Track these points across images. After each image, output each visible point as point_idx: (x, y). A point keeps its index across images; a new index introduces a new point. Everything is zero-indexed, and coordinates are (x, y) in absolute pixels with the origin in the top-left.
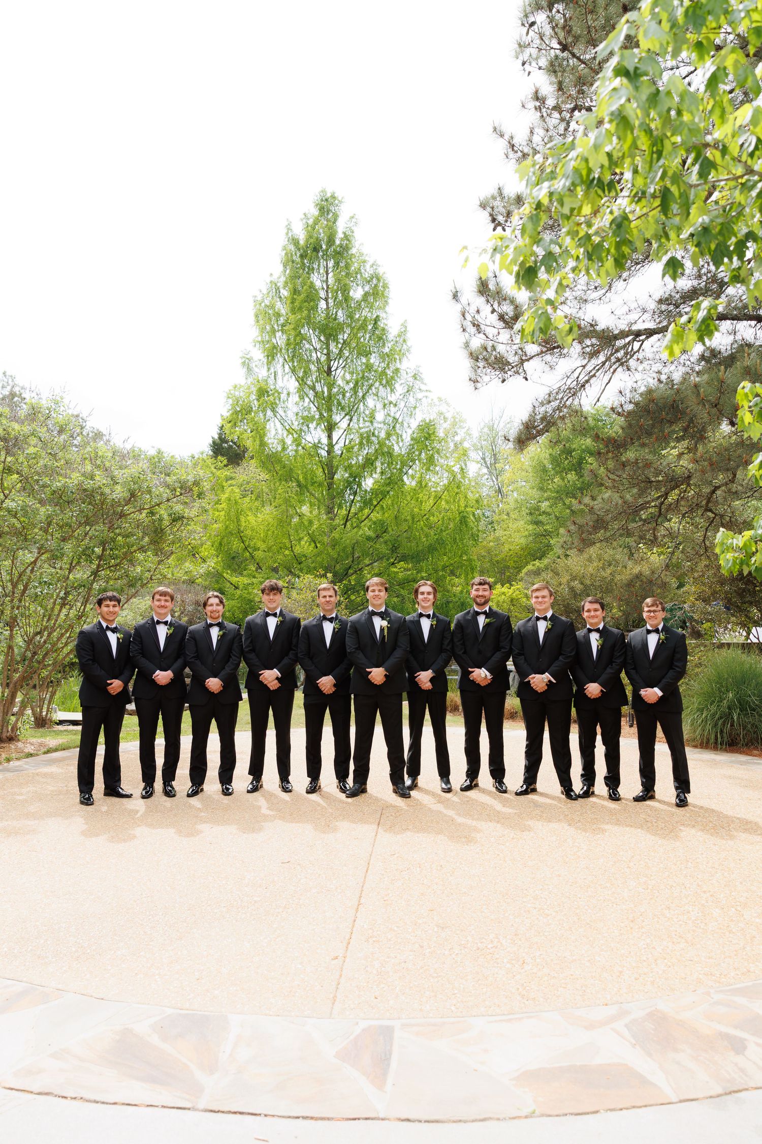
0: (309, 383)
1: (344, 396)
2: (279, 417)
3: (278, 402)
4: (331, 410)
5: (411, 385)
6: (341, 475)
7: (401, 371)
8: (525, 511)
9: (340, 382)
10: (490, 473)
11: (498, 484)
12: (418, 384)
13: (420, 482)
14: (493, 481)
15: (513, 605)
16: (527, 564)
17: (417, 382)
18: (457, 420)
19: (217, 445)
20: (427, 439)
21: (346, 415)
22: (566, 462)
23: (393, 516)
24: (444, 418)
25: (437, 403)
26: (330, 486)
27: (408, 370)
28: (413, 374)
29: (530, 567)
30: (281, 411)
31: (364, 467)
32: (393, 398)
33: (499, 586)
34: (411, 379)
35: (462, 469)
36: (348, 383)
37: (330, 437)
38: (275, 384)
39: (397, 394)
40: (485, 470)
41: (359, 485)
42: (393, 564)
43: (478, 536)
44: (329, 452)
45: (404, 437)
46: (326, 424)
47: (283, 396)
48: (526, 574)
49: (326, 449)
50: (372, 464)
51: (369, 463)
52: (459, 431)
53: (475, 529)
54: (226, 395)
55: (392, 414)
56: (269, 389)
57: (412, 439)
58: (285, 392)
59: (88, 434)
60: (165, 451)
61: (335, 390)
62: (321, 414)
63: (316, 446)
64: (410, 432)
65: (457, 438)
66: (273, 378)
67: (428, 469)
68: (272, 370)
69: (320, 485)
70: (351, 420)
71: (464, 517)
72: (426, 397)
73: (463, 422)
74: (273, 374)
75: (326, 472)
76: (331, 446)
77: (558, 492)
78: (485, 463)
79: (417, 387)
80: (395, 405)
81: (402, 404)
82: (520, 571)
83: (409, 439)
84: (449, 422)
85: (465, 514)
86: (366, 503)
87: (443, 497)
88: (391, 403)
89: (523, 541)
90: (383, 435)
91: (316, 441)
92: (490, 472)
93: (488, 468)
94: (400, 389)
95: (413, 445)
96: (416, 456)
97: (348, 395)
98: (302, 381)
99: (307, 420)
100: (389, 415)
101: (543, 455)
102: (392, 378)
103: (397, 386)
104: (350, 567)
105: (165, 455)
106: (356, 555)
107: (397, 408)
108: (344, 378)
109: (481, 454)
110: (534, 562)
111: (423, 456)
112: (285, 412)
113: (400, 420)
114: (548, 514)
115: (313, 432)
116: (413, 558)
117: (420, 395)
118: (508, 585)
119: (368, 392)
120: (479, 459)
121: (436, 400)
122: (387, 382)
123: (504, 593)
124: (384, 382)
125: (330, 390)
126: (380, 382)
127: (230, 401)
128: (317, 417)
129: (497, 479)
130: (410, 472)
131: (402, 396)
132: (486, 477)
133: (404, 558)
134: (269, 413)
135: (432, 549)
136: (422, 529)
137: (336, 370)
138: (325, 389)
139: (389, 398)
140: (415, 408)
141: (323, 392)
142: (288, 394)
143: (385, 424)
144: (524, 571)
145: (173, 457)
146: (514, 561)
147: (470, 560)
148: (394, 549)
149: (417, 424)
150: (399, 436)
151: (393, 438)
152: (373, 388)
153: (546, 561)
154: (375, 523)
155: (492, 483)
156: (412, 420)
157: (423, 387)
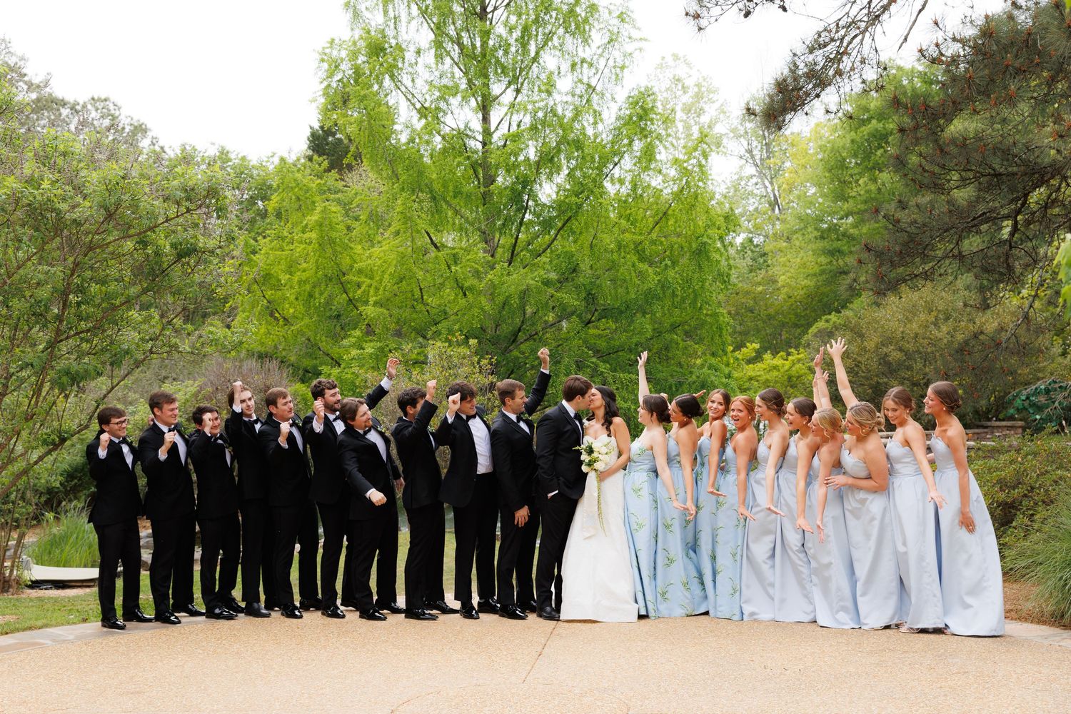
0: (452, 33)
1: (506, 52)
2: (403, 89)
3: (400, 65)
4: (486, 76)
5: (616, 30)
6: (503, 180)
7: (600, 9)
8: (812, 233)
9: (500, 30)
10: (761, 174)
11: (773, 190)
12: (626, 29)
13: (634, 188)
14: (766, 187)
15: (792, 387)
16: (815, 320)
17: (626, 25)
18: (703, 89)
19: (318, 139)
20: (641, 118)
21: (510, 83)
22: (879, 152)
23: (587, 245)
24: (683, 87)
25: (671, 63)
26: (486, 197)
27: (612, 7)
28: (618, 13)
29: (821, 324)
30: (406, 80)
31: (538, 165)
32: (585, 53)
33: (767, 356)
34: (616, 21)
35: (701, 166)
36: (511, 30)
37: (486, 119)
38: (395, 38)
39: (594, 46)
40: (751, 170)
41: (533, 196)
42: (589, 322)
43: (728, 275)
44: (484, 144)
45: (605, 115)
46: (479, 99)
47: (409, 56)
48: (815, 335)
49: (480, 138)
50: (551, 160)
51: (548, 160)
52: (706, 107)
53: (724, 263)
54: (319, 57)
55: (585, 80)
56: (387, 46)
57: (619, 118)
58: (412, 48)
59: (123, 128)
60: (231, 150)
61: (491, 43)
62: (470, 82)
63: (462, 135)
64: (614, 108)
65: (705, 119)
66: (392, 26)
67: (647, 168)
68: (391, 14)
69: (468, 196)
70: (518, 91)
71: (704, 244)
72: (640, 50)
73: (714, 92)
74: (393, 21)
75: (481, 176)
76: (487, 133)
77: (866, 202)
78: (752, 157)
79: (626, 34)
80: (591, 65)
81: (602, 62)
82: (805, 332)
83: (613, 119)
84: (690, 94)
85: (705, 239)
86: (547, 224)
87: (670, 212)
88: (583, 61)
89: (810, 283)
90: (569, 114)
91: (462, 127)
92: (761, 172)
93: (757, 165)
94: (598, 38)
95: (619, 129)
96: (624, 146)
97: (513, 49)
98: (439, 30)
99: (447, 92)
100: (580, 81)
101: (840, 143)
102: (586, 20)
103: (594, 34)
104: (519, 330)
105: (232, 156)
106: (529, 310)
107: (593, 70)
108: (506, 24)
109: (745, 143)
110: (828, 317)
111: (638, 145)
112: (413, 81)
113: (598, 89)
114: (851, 238)
115: (456, 111)
116: (622, 312)
117: (629, 47)
118: (782, 353)
119: (546, 44)
120: (743, 152)
121: (669, 60)
122: (577, 27)
123: (775, 368)
124: (573, 27)
125: (484, 44)
126: (566, 28)
127: (325, 66)
128: (463, 87)
129: (771, 183)
130: (617, 172)
131: (601, 50)
132: (755, 180)
133: (606, 313)
134: (387, 82)
135: (650, 297)
136: (634, 265)
137: (493, 11)
138: (478, 44)
139: (581, 54)
140: (622, 68)
141: (474, 46)
142: (418, 52)
143: (573, 96)
144: (813, 330)
145: (244, 158)
146: (796, 315)
147: (715, 315)
148: (590, 298)
149: (627, 95)
150: (597, 114)
151: (588, 119)
152: (555, 38)
153: (847, 313)
154: (558, 256)
155: (763, 190)
156: (618, 88)
157: (635, 34)
